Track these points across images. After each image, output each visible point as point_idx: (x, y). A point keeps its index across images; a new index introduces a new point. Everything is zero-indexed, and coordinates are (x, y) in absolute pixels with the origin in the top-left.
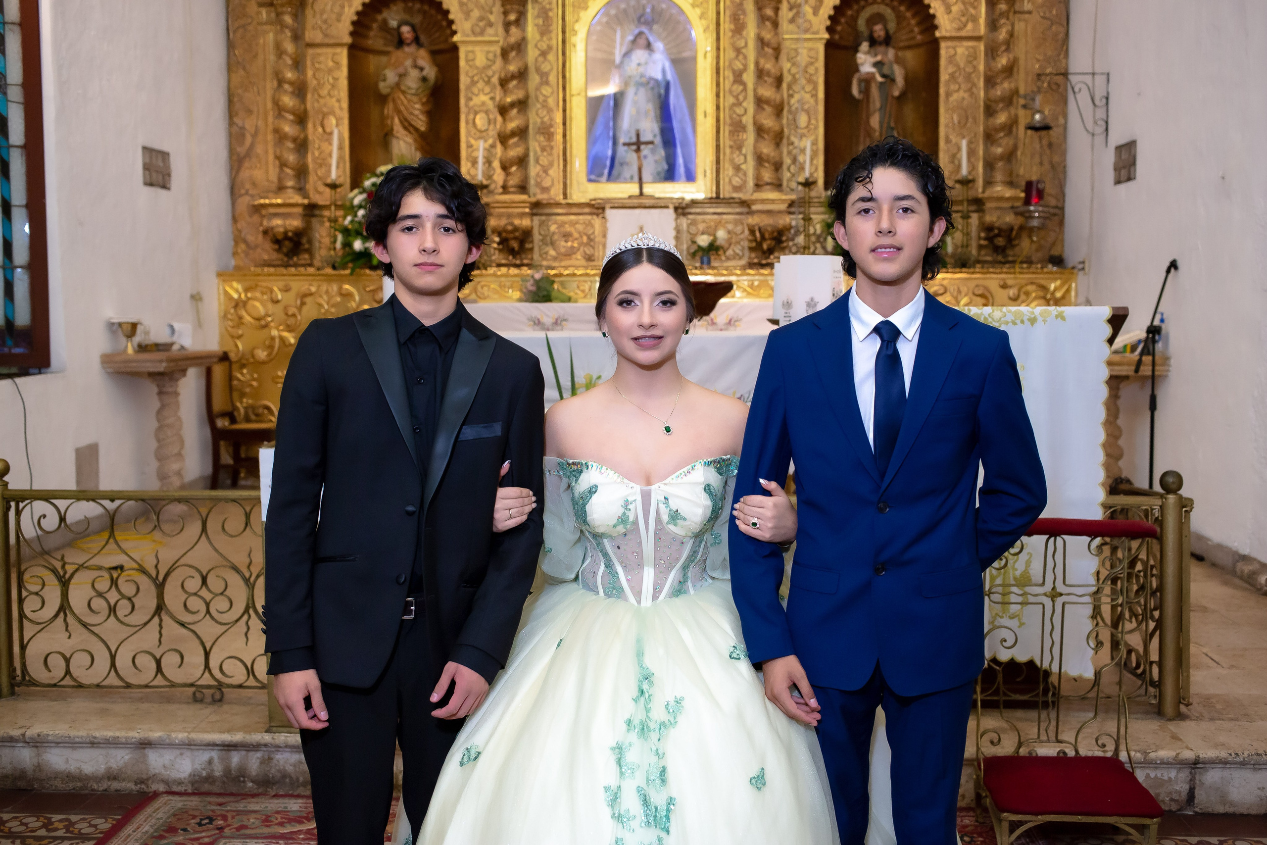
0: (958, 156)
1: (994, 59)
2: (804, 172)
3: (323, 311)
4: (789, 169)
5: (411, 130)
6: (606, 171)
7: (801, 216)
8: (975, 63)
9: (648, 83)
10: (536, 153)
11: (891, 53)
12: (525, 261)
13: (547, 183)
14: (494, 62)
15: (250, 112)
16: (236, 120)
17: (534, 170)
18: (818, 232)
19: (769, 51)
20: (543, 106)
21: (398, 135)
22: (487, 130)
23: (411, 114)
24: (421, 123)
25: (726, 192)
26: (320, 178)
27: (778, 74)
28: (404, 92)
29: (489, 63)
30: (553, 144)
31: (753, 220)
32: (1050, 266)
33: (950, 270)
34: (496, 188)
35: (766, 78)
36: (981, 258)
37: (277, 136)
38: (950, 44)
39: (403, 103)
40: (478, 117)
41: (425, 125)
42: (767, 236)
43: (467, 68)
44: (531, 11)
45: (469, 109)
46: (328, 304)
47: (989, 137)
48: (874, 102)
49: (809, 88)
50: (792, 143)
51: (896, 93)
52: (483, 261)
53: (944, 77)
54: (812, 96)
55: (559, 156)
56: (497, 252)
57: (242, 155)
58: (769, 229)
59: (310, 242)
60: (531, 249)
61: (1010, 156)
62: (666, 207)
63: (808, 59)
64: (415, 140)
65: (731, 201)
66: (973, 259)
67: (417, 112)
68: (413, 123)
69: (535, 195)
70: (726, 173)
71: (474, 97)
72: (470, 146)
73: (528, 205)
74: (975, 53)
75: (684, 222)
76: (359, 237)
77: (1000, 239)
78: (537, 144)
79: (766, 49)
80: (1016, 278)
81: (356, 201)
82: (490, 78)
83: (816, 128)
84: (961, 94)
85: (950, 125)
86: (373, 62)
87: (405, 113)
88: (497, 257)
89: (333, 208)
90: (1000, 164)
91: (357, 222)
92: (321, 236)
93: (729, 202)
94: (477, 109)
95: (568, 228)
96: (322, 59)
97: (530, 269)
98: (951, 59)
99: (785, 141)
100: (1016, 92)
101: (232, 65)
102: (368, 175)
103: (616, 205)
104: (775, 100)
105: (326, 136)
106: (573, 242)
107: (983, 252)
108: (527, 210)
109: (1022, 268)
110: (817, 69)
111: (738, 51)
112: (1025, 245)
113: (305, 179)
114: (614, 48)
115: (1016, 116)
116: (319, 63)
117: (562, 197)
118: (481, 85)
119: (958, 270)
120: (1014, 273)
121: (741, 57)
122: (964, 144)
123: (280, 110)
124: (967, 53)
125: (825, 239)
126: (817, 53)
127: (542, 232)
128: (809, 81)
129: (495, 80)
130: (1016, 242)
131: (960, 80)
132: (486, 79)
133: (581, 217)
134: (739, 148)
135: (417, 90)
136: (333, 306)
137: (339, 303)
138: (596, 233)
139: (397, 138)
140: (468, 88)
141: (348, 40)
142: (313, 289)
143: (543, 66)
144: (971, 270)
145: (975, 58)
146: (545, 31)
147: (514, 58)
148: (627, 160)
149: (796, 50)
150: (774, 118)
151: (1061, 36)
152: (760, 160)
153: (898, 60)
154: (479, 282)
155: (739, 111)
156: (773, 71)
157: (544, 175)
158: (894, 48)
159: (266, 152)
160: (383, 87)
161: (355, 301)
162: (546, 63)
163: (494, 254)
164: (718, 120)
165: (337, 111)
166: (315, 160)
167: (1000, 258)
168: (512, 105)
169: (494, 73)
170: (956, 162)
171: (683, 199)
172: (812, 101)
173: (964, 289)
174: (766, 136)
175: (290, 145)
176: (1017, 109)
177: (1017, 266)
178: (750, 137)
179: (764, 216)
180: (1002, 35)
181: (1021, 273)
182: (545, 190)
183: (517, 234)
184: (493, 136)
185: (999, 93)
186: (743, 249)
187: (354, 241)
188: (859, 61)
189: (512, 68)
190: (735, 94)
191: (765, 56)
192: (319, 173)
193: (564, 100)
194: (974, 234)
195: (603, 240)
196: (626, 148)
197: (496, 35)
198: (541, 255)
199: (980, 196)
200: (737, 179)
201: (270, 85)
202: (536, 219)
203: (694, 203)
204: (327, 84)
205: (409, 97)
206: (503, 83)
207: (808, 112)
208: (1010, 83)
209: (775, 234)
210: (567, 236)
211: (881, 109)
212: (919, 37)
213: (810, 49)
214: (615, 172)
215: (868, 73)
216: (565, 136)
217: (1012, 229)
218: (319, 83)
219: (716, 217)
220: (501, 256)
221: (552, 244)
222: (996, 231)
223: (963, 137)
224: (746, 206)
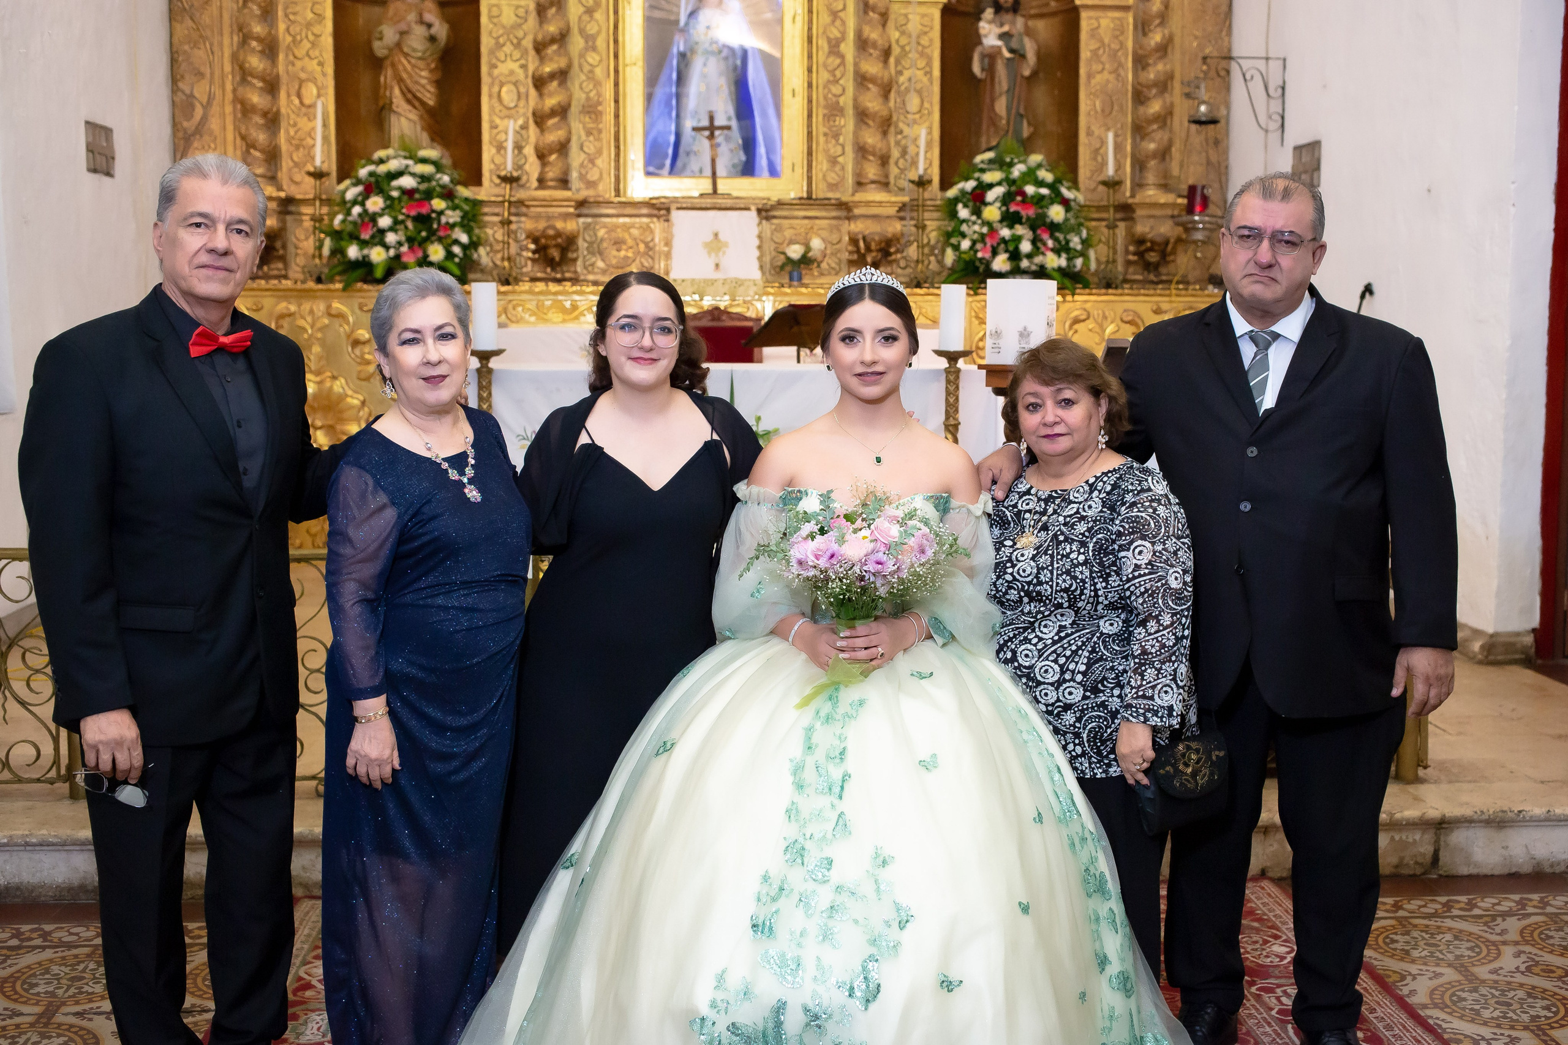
0: (1102, 151)
1: (1145, 34)
2: (917, 168)
3: (306, 336)
4: (896, 163)
5: (417, 104)
6: (668, 162)
7: (913, 222)
8: (1121, 38)
9: (720, 52)
10: (579, 137)
11: (1020, 22)
12: (568, 275)
13: (593, 175)
14: (526, 20)
15: (200, 75)
16: (180, 84)
17: (576, 158)
18: (933, 242)
19: (874, 16)
20: (589, 78)
21: (399, 110)
22: (516, 106)
23: (417, 83)
24: (429, 96)
25: (820, 191)
26: (296, 164)
27: (887, 45)
28: (406, 55)
29: (519, 21)
30: (601, 126)
31: (857, 227)
32: (1210, 287)
33: (1094, 291)
34: (528, 181)
35: (872, 51)
36: (1129, 277)
37: (239, 106)
38: (1092, 13)
39: (405, 70)
40: (504, 89)
41: (434, 98)
42: (873, 246)
43: (491, 26)
45: (493, 79)
46: (312, 327)
47: (1139, 130)
48: (1000, 83)
49: (921, 63)
50: (901, 132)
51: (1027, 73)
52: (514, 274)
53: (1085, 54)
54: (926, 74)
55: (609, 142)
56: (529, 263)
57: (189, 132)
58: (877, 238)
59: (284, 247)
60: (575, 260)
61: (1164, 154)
62: (748, 209)
63: (920, 27)
64: (421, 117)
65: (826, 202)
66: (1121, 277)
67: (424, 81)
68: (419, 95)
69: (578, 190)
70: (819, 167)
71: (499, 64)
72: (494, 127)
73: (573, 203)
74: (1122, 26)
76: (355, 242)
77: (1152, 254)
78: (581, 126)
79: (871, 14)
80: (1171, 302)
81: (350, 195)
82: (520, 40)
83: (930, 113)
84: (1106, 75)
85: (1092, 113)
86: (363, 14)
87: (408, 81)
88: (529, 268)
89: (318, 203)
90: (1152, 163)
91: (351, 222)
92: (298, 240)
93: (823, 203)
94: (503, 79)
95: (620, 234)
96: (298, 8)
97: (573, 285)
98: (1094, 32)
99: (892, 129)
100: (1170, 76)
101: (175, 11)
102: (363, 162)
103: (684, 205)
104: (882, 78)
105: (304, 110)
106: (627, 250)
107: (1131, 270)
108: (571, 210)
109: (1178, 289)
110: (931, 40)
111: (835, 14)
112: (1183, 262)
113: (276, 165)
114: (678, 6)
115: (1172, 105)
116: (294, 14)
117: (613, 194)
118: (508, 48)
119: (1103, 291)
120: (1170, 295)
121: (838, 23)
122: (1110, 136)
123: (244, 74)
124: (1112, 25)
125: (943, 252)
126: (932, 20)
127: (588, 238)
128: (922, 54)
129: (528, 43)
130: (1171, 258)
131: (1104, 58)
132: (515, 41)
133: (637, 220)
134: (836, 136)
135: (424, 52)
136: (320, 329)
137: (327, 326)
138: (657, 240)
139: (399, 114)
140: (492, 52)
142: (293, 308)
143: (588, 27)
144: (1120, 291)
145: (1122, 33)
147: (553, 15)
148: (695, 148)
149: (906, 16)
150: (880, 100)
151: (1224, 8)
152: (862, 151)
153: (1028, 32)
154: (510, 301)
155: (837, 90)
156: (880, 42)
157: (590, 165)
158: (1023, 16)
159: (224, 129)
160: (379, 48)
161: (348, 323)
162: (593, 23)
163: (526, 265)
164: (810, 101)
165: (320, 78)
166: (289, 140)
167: (1152, 277)
168: (552, 76)
169: (525, 34)
170: (1099, 159)
171: (769, 199)
172: (925, 79)
173: (1110, 314)
174: (871, 123)
175: (259, 120)
176: (1171, 94)
177: (1173, 286)
178: (848, 123)
179: (869, 222)
180: (1156, 6)
181: (1177, 295)
182: (591, 184)
183: (559, 240)
184: (524, 114)
185: (1152, 76)
186: (839, 263)
187: (348, 247)
188: (982, 32)
189: (552, 29)
190: (830, 68)
191: (870, 22)
192: (295, 158)
193: (616, 71)
194: (1120, 247)
195: (666, 249)
196: (693, 133)
198: (585, 268)
199: (1130, 201)
200: (833, 175)
201: (228, 42)
202: (581, 220)
203: (780, 204)
204: (305, 41)
205: (413, 61)
206: (540, 48)
207: (919, 92)
208: (1165, 65)
209: (883, 245)
210: (618, 243)
211: (1008, 91)
212: (1053, 4)
213: (923, 16)
214: (679, 163)
215: (993, 47)
216: (617, 116)
217: (1167, 243)
218: (294, 41)
219: (806, 221)
220: (536, 268)
221: (601, 253)
222: (1149, 244)
223: (1108, 129)
224: (845, 209)
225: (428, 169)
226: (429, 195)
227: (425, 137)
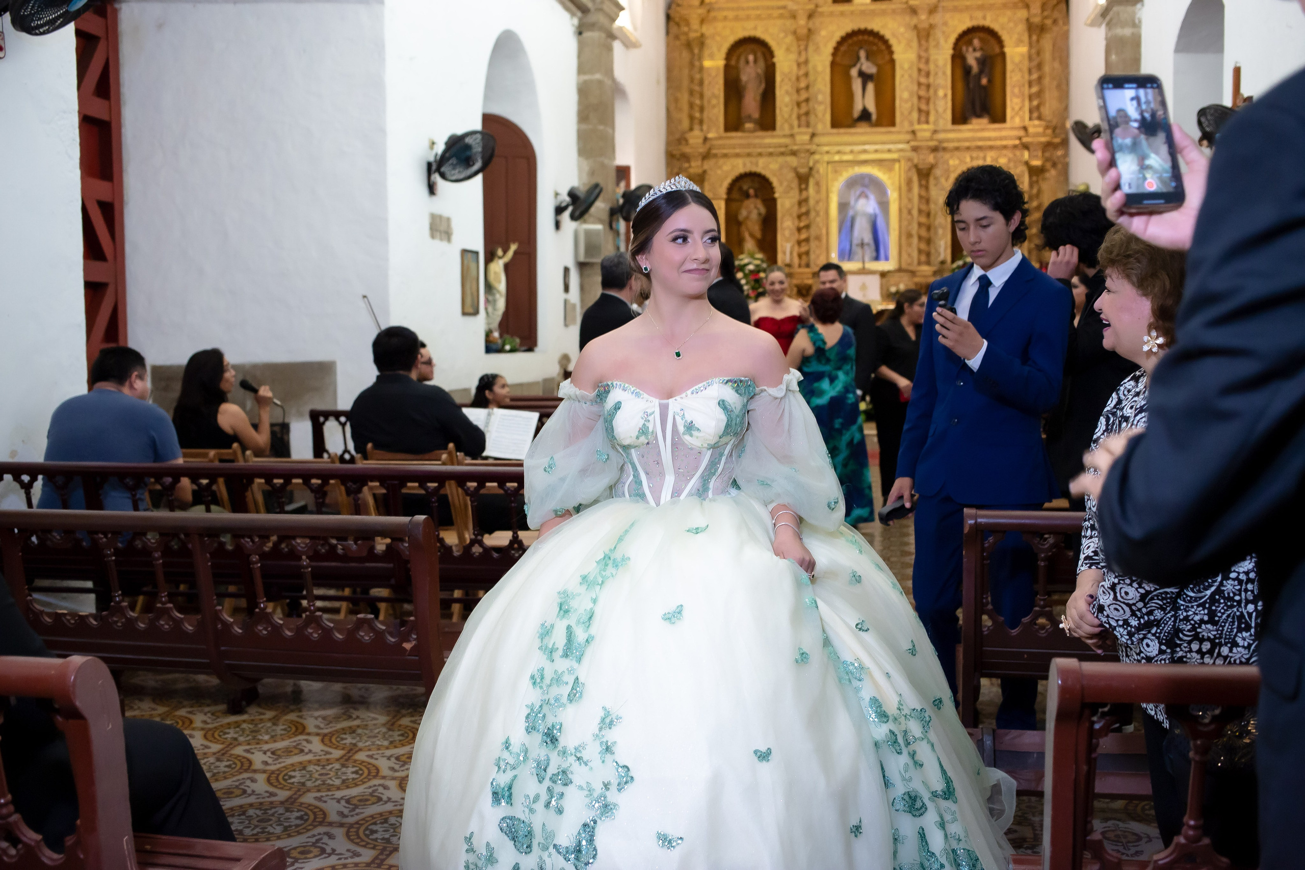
2: (941, 257)
4: (934, 256)
5: (754, 238)
6: (846, 257)
9: (866, 215)
10: (814, 249)
14: (794, 207)
17: (812, 256)
19: (924, 201)
20: (817, 228)
21: (748, 240)
22: (790, 239)
23: (754, 230)
24: (758, 235)
25: (904, 266)
27: (929, 211)
28: (750, 220)
29: (792, 208)
30: (822, 243)
31: (917, 280)
34: (795, 265)
35: (923, 214)
39: (750, 226)
40: (786, 232)
43: (781, 209)
44: (812, 182)
45: (782, 228)
50: (935, 243)
55: (824, 248)
62: (876, 274)
64: (756, 243)
67: (757, 230)
68: (754, 235)
70: (904, 257)
71: (784, 223)
72: (782, 245)
75: (884, 280)
78: (814, 243)
82: (792, 215)
83: (947, 235)
86: (734, 205)
87: (751, 230)
93: (905, 271)
94: (785, 229)
99: (932, 242)
104: (927, 223)
111: (910, 200)
118: (787, 217)
121: (911, 204)
129: (795, 215)
132: (790, 215)
134: (910, 246)
135: (757, 219)
139: (747, 242)
140: (781, 219)
141: (725, 196)
143: (817, 209)
146: (818, 192)
147: (803, 205)
148: (857, 252)
150: (926, 231)
152: (920, 251)
155: (910, 228)
156: (926, 210)
157: (817, 259)
160: (741, 218)
162: (819, 207)
164: (900, 232)
168: (804, 227)
169: (794, 212)
171: (883, 270)
174: (923, 240)
178: (915, 240)
184: (793, 241)
189: (804, 210)
190: (908, 220)
193: (827, 224)
196: (856, 246)
197: (795, 196)
200: (909, 260)
203: (889, 272)
205: (753, 222)
206: (799, 217)
207: (943, 229)
214: (852, 256)
216: (827, 239)
219: (898, 278)
224: (913, 273)
225: (758, 262)
226: (759, 272)
227: (756, 250)
